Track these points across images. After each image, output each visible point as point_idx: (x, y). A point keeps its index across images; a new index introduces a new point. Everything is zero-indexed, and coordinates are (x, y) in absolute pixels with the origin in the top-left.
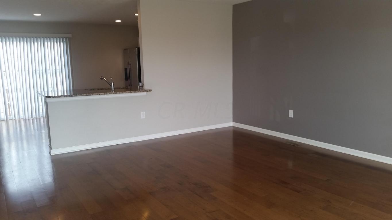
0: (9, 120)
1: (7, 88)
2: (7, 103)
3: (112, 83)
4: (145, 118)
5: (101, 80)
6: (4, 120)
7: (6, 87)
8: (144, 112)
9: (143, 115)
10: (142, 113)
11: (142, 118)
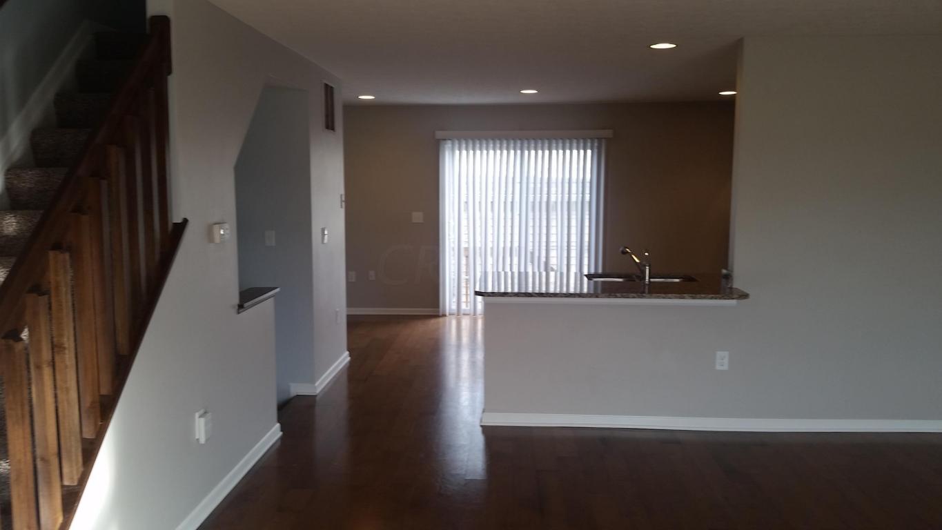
0: (464, 314)
1: (466, 246)
2: (463, 276)
3: (645, 266)
4: (725, 367)
5: (624, 256)
6: (453, 314)
7: (464, 245)
8: (726, 354)
9: (722, 361)
10: (719, 354)
11: (718, 367)
